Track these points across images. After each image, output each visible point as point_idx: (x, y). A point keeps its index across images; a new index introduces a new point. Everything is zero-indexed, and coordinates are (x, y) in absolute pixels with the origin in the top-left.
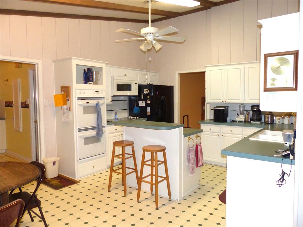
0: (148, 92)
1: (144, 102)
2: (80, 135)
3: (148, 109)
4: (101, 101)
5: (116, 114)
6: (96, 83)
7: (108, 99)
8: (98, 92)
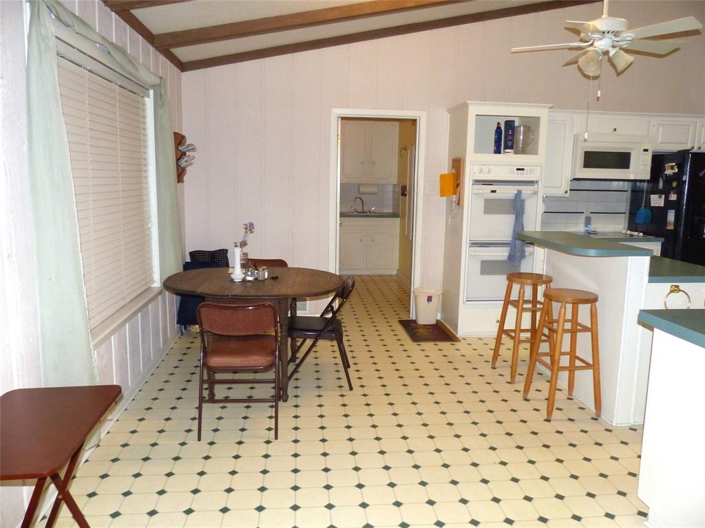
0: (674, 171)
1: (663, 196)
2: (472, 253)
3: (671, 216)
4: (526, 190)
5: (588, 221)
6: (523, 152)
7: (561, 186)
8: (523, 169)
